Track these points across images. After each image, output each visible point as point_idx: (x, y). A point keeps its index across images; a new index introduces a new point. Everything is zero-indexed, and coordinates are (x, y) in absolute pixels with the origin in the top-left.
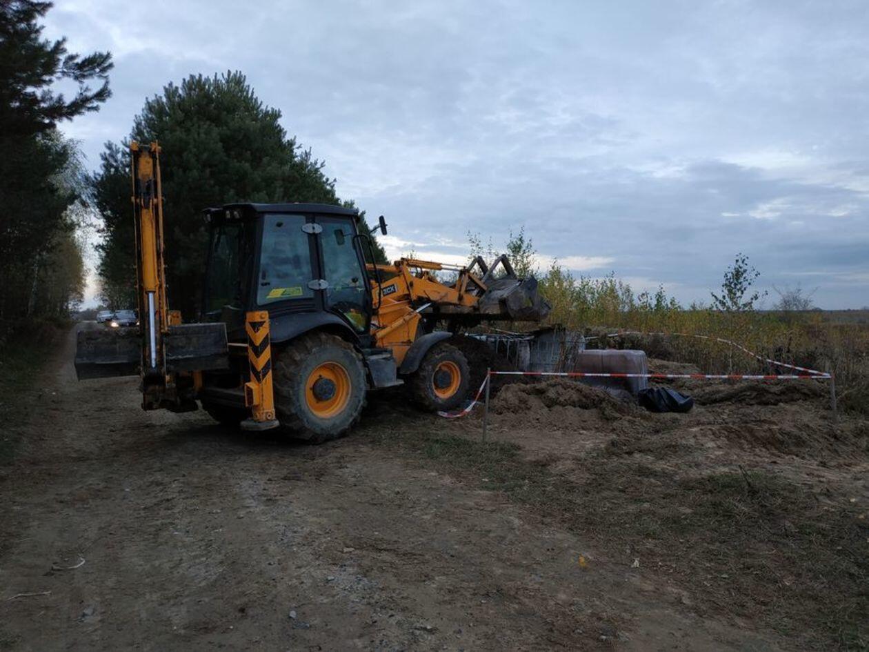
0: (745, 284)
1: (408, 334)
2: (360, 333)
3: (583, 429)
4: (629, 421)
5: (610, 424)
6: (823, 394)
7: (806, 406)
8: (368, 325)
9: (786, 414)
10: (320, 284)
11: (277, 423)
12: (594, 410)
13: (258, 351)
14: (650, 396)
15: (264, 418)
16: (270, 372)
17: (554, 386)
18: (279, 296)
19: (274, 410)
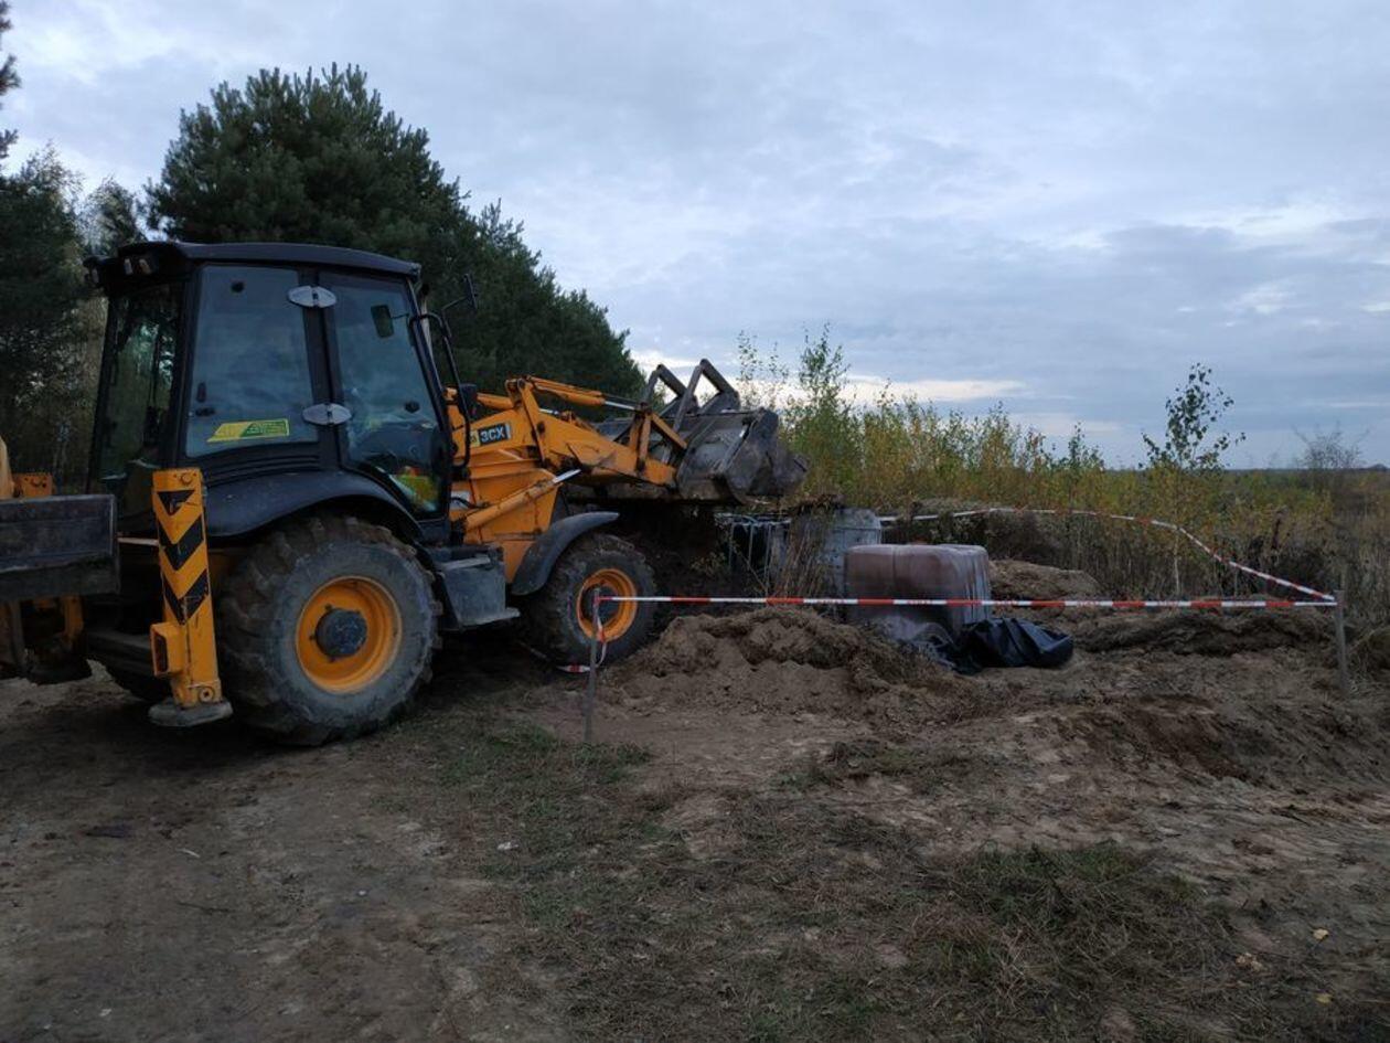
0: (1204, 420)
1: (536, 516)
2: (424, 514)
3: (811, 709)
4: (902, 695)
5: (864, 700)
6: (1325, 634)
7: (1290, 660)
8: (444, 500)
9: (1246, 678)
10: (329, 414)
11: (225, 709)
12: (836, 671)
13: (178, 556)
14: (983, 635)
15: (195, 700)
16: (208, 600)
17: (765, 620)
18: (237, 438)
19: (218, 680)
